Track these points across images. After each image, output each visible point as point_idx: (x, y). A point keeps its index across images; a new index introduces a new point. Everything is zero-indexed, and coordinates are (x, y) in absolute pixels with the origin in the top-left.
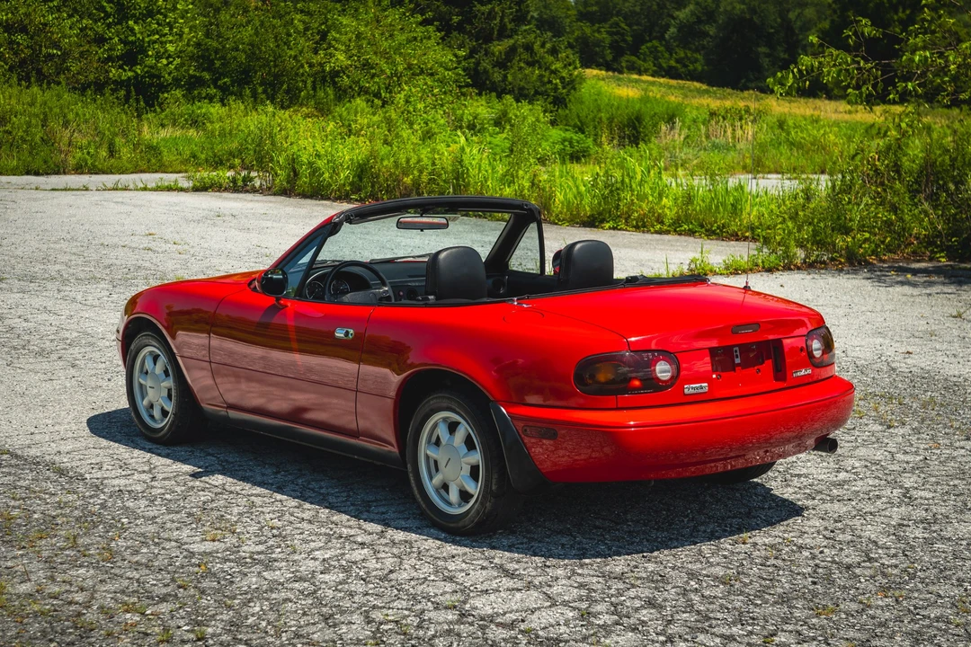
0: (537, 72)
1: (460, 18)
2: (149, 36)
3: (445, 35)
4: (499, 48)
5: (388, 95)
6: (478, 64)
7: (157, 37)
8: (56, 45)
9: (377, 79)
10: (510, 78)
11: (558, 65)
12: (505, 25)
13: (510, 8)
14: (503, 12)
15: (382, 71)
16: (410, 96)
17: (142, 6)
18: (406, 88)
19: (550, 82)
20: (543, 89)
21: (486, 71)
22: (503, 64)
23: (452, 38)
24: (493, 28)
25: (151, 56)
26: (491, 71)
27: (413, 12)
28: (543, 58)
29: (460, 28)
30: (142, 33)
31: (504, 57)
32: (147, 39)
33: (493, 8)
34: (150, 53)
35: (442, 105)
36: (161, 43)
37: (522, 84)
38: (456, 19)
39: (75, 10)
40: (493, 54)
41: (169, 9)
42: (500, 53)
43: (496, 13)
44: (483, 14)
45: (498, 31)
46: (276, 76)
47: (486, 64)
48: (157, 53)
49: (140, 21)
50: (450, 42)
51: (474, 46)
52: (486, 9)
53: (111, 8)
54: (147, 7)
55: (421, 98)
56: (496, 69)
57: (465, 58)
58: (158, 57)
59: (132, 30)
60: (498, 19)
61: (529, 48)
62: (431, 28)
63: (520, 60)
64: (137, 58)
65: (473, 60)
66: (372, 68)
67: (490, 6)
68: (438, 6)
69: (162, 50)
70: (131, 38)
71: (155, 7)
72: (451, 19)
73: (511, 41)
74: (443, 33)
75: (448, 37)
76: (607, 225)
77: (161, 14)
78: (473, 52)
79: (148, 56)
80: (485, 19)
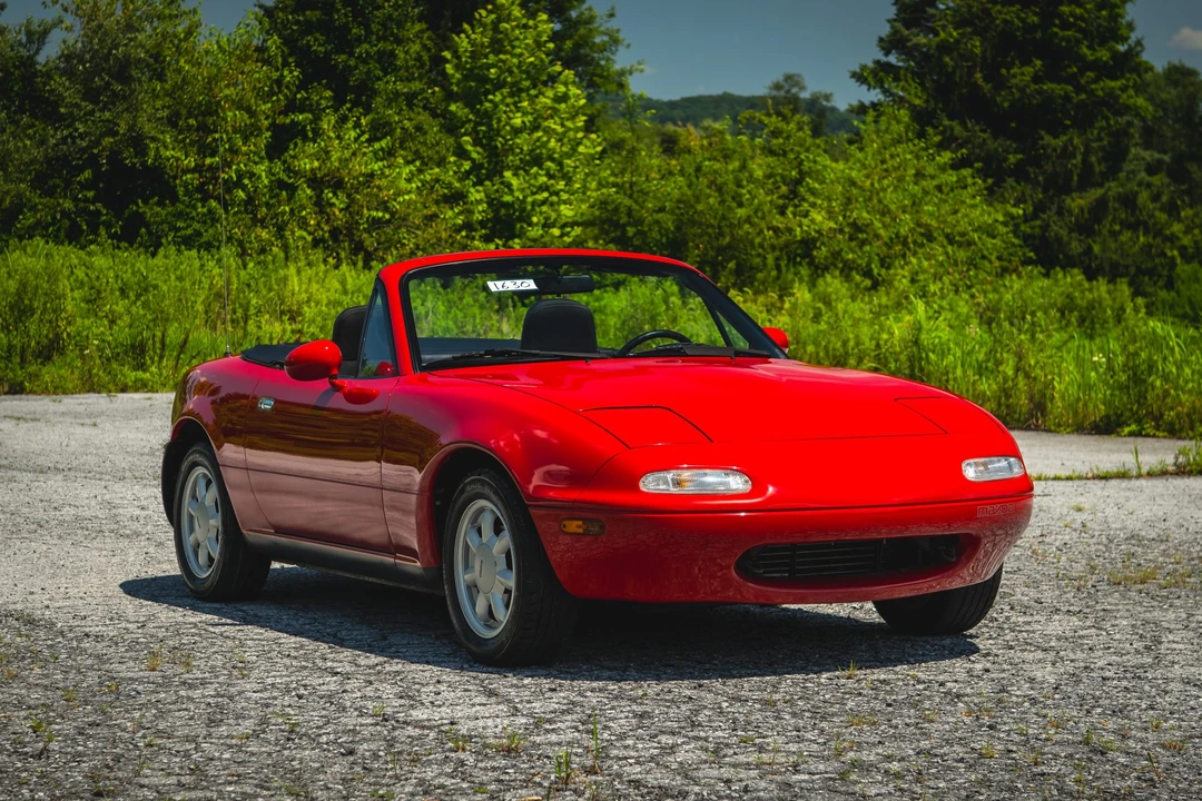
0: (1142, 239)
1: (1020, 156)
2: (533, 194)
3: (994, 184)
4: (1078, 202)
5: (883, 272)
6: (1045, 228)
7: (546, 194)
8: (384, 206)
9: (867, 248)
10: (1096, 249)
11: (1177, 228)
12: (1091, 165)
13: (1100, 139)
14: (1087, 146)
15: (877, 236)
16: (917, 273)
17: (525, 148)
18: (914, 260)
19: (1164, 255)
20: (1150, 265)
21: (1059, 240)
22: (1086, 228)
23: (1006, 189)
24: (1071, 171)
25: (537, 224)
26: (1066, 239)
27: (941, 146)
28: (1152, 216)
29: (1019, 173)
30: (523, 190)
31: (1086, 216)
32: (530, 199)
33: (1071, 140)
34: (535, 219)
35: (969, 287)
36: (552, 204)
37: (1115, 257)
38: (1012, 159)
39: (417, 155)
40: (1070, 212)
41: (566, 153)
42: (1082, 209)
43: (1075, 148)
44: (1055, 150)
45: (1078, 175)
46: (720, 250)
47: (1058, 229)
48: (547, 219)
49: (521, 172)
50: (1002, 195)
51: (1040, 201)
52: (1059, 142)
53: (479, 153)
54: (532, 151)
55: (935, 275)
56: (1073, 235)
57: (1026, 219)
58: (547, 225)
59: (509, 186)
60: (1079, 157)
61: (1128, 201)
62: (966, 172)
63: (1114, 221)
64: (514, 227)
65: (1038, 223)
66: (861, 231)
67: (1064, 138)
68: (984, 140)
69: (553, 215)
70: (508, 198)
71: (544, 151)
72: (1006, 159)
73: (1100, 192)
74: (990, 181)
75: (1000, 187)
76: (1127, 430)
77: (553, 160)
78: (1040, 208)
79: (530, 224)
80: (1059, 157)
